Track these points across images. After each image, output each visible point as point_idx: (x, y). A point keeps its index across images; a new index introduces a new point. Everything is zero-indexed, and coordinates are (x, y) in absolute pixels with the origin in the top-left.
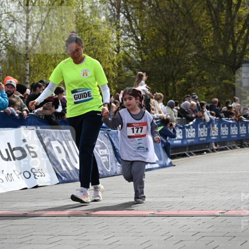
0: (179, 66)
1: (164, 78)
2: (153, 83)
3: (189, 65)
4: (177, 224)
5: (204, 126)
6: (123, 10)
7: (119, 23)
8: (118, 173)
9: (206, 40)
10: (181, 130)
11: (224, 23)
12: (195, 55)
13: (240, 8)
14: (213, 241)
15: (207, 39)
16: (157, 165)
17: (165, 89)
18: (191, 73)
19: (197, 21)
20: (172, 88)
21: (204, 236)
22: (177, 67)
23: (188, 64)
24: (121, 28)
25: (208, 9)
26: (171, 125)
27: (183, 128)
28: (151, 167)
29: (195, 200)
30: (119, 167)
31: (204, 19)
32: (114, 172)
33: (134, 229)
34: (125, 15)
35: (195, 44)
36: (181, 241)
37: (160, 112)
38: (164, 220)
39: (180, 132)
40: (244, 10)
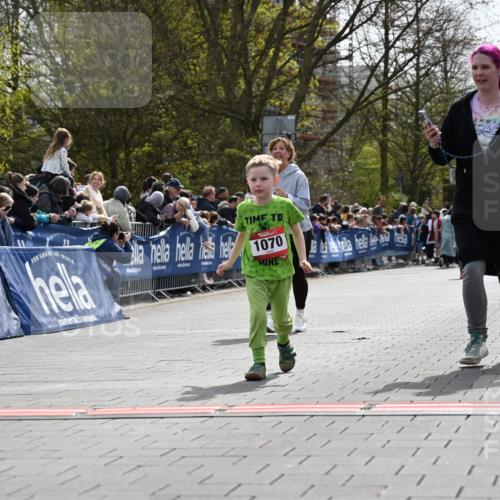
0: (139, 118)
1: (108, 142)
2: (85, 151)
3: (158, 118)
4: (131, 433)
5: (188, 239)
6: (26, 4)
7: (17, 28)
8: (13, 333)
9: (192, 67)
10: (141, 247)
11: (229, 34)
12: (170, 96)
13: (260, 5)
14: (202, 466)
15: (194, 65)
16: (92, 318)
17: (110, 164)
18: (162, 132)
19: (176, 28)
20: (124, 163)
21: (183, 457)
22: (135, 120)
23: (156, 115)
24: (22, 39)
25: (197, 6)
26: (122, 237)
27: (146, 244)
28: (80, 322)
29: (169, 385)
30: (15, 322)
31: (190, 25)
32: (6, 331)
33: (45, 444)
34: (28, 13)
35: (170, 75)
36: (139, 466)
37: (100, 211)
38: (104, 426)
39: (140, 251)
40: (268, 10)
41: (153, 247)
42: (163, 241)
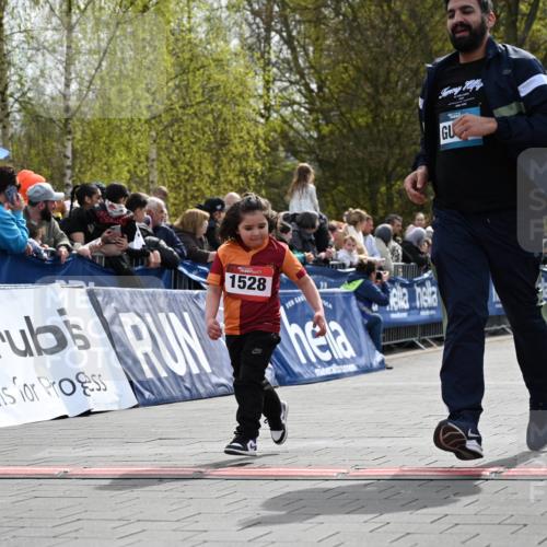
0: (402, 148)
2: (343, 185)
4: (398, 497)
6: (279, 27)
7: (269, 53)
10: (405, 290)
13: (536, 21)
14: (478, 535)
16: (352, 368)
17: (370, 199)
20: (385, 197)
21: (457, 525)
22: (397, 151)
24: (274, 66)
26: (379, 276)
27: (409, 286)
28: (339, 372)
33: (304, 507)
34: (282, 37)
36: (408, 534)
39: (404, 295)
40: (545, 26)
41: (418, 290)
42: (428, 283)
